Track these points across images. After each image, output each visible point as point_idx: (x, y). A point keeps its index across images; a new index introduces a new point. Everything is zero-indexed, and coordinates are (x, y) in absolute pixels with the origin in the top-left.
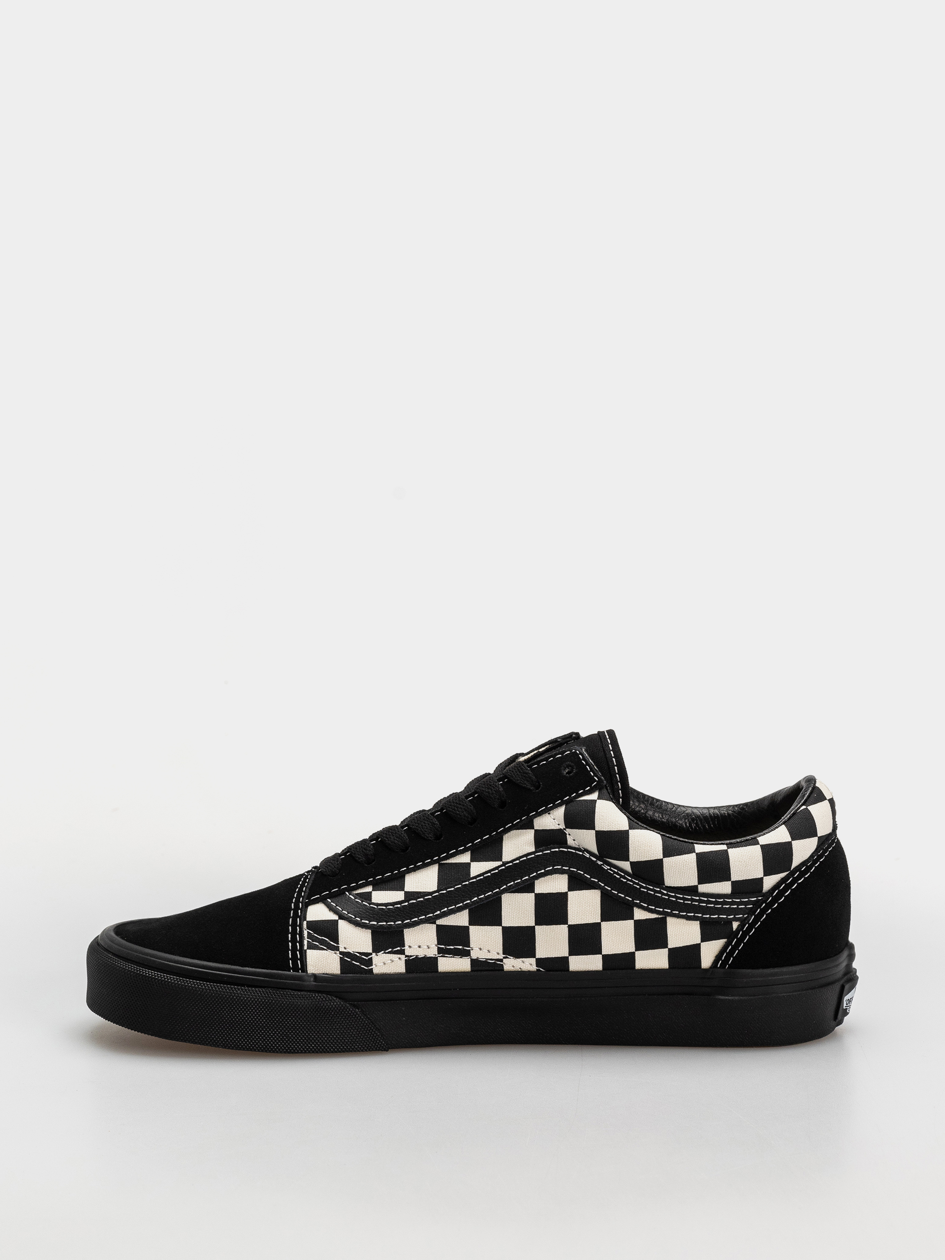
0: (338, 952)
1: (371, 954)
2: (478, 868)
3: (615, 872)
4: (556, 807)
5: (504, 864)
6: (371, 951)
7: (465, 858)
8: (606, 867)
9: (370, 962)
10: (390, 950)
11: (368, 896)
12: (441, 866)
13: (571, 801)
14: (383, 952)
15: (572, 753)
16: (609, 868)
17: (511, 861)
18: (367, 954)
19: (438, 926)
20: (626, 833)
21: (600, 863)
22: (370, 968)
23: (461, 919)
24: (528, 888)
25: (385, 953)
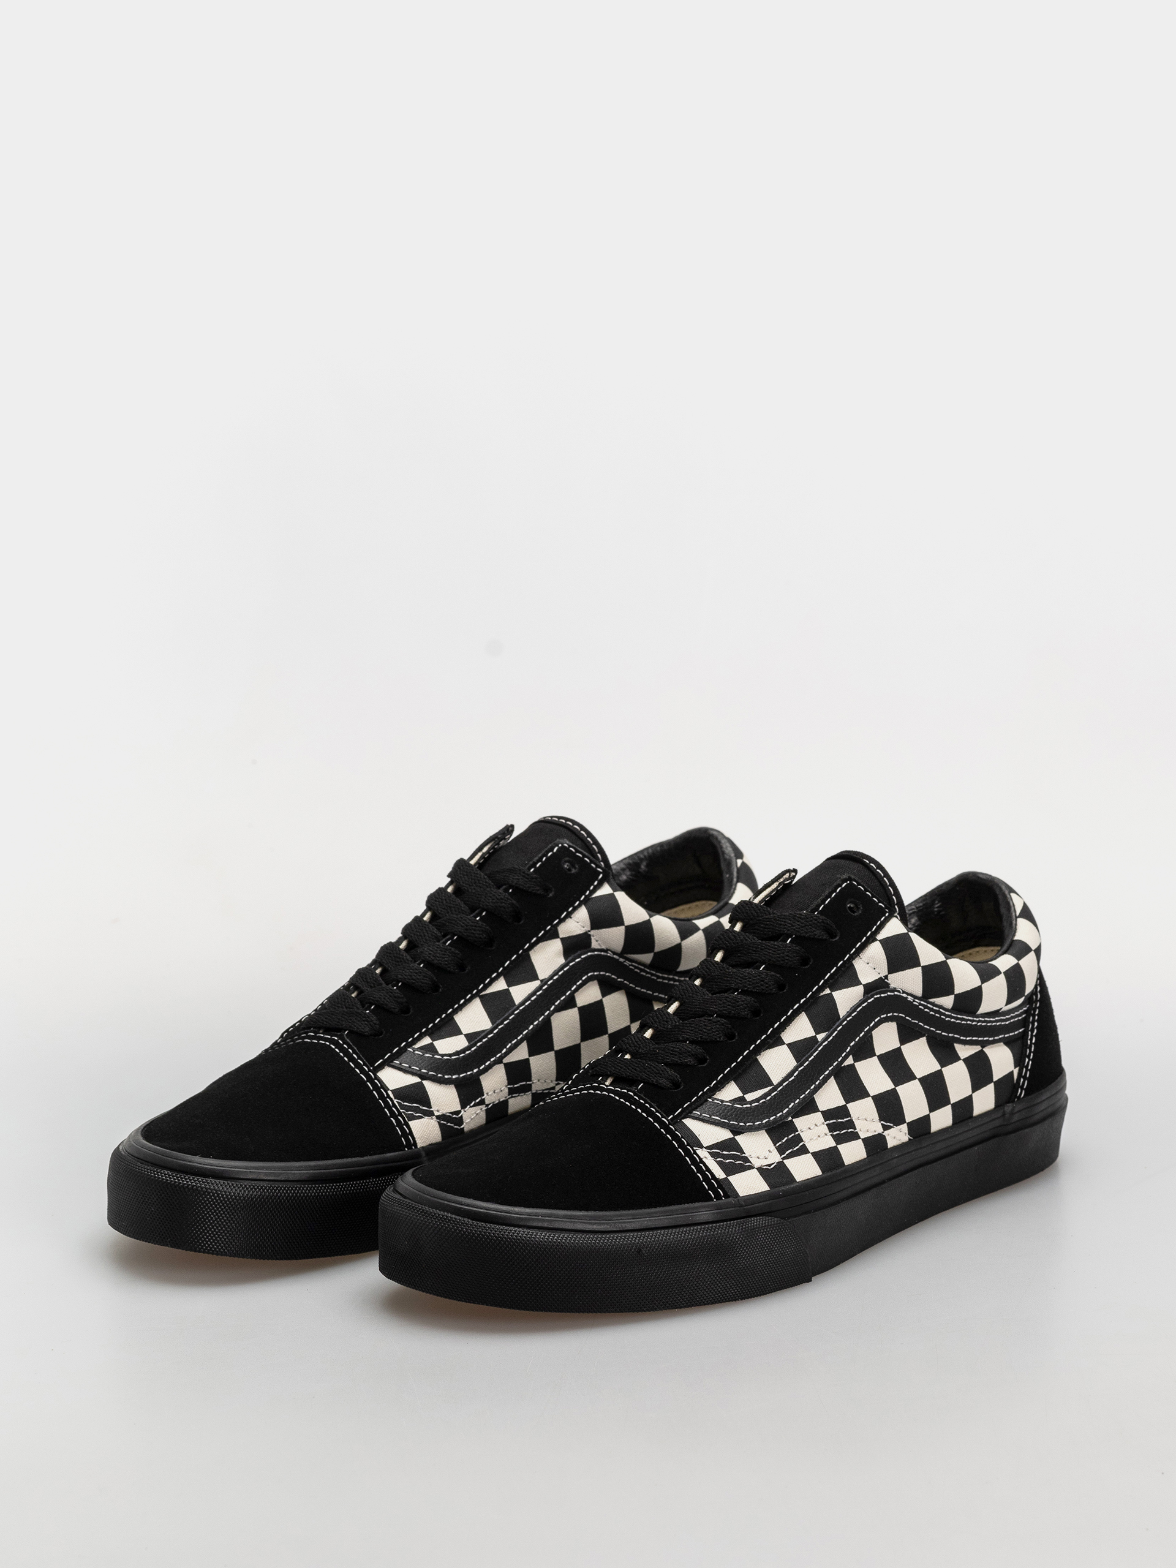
0: (434, 1117)
1: (460, 1112)
2: (520, 993)
3: (636, 967)
4: (575, 909)
5: (544, 982)
6: (459, 1108)
7: (500, 985)
8: (627, 963)
9: (460, 1121)
10: (473, 1103)
11: (431, 1048)
12: (483, 999)
13: (587, 899)
14: (468, 1106)
15: (559, 848)
16: (630, 963)
17: (551, 977)
18: (458, 1113)
19: (505, 1064)
20: (649, 921)
21: (621, 960)
22: (462, 1127)
23: (521, 1053)
24: (570, 1003)
25: (471, 1107)
